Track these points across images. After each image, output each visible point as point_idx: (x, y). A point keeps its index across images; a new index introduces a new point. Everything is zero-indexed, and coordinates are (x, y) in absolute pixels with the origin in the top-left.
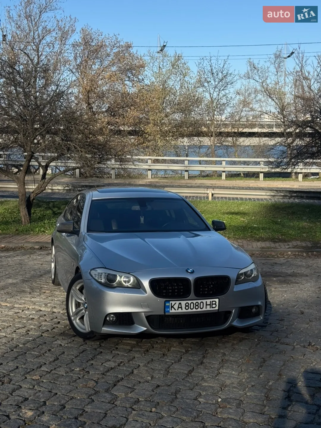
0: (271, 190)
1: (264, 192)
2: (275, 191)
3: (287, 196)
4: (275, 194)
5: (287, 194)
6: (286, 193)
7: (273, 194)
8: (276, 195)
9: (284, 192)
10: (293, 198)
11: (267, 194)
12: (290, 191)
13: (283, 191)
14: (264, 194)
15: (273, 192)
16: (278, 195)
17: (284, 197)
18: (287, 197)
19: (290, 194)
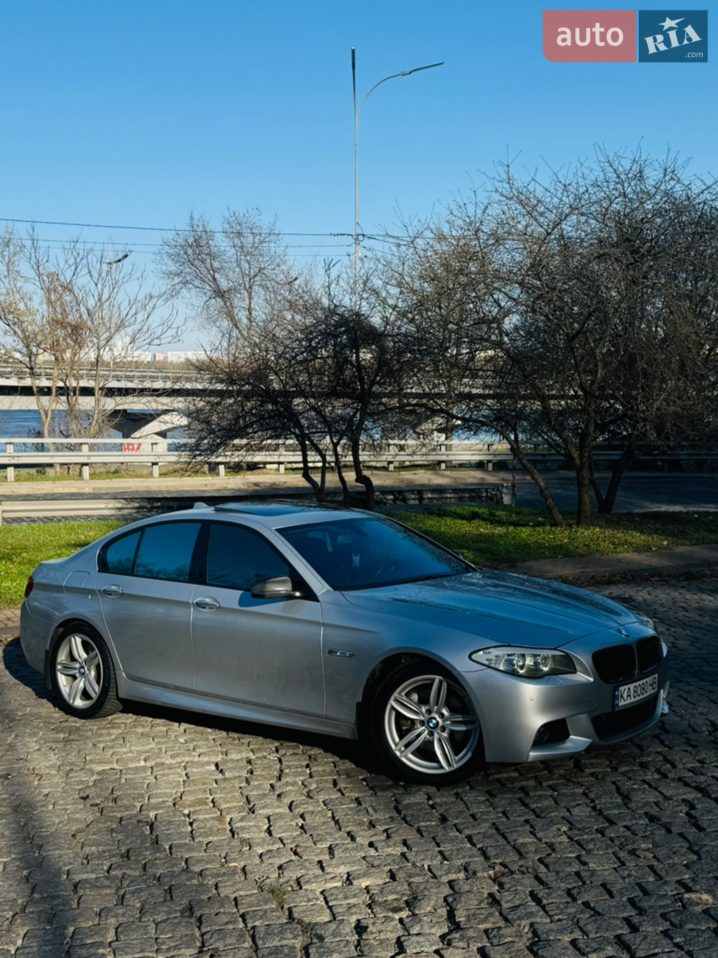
0: (115, 496)
1: (103, 503)
2: (122, 500)
3: (144, 507)
4: (123, 504)
5: (145, 504)
6: (142, 502)
7: (120, 505)
8: (125, 506)
9: (138, 500)
10: (155, 510)
11: (109, 506)
12: (149, 499)
13: (136, 498)
14: (103, 506)
15: (120, 502)
16: (129, 506)
17: (140, 510)
18: (145, 510)
19: (149, 503)
